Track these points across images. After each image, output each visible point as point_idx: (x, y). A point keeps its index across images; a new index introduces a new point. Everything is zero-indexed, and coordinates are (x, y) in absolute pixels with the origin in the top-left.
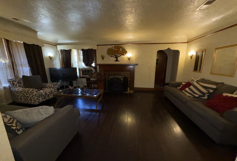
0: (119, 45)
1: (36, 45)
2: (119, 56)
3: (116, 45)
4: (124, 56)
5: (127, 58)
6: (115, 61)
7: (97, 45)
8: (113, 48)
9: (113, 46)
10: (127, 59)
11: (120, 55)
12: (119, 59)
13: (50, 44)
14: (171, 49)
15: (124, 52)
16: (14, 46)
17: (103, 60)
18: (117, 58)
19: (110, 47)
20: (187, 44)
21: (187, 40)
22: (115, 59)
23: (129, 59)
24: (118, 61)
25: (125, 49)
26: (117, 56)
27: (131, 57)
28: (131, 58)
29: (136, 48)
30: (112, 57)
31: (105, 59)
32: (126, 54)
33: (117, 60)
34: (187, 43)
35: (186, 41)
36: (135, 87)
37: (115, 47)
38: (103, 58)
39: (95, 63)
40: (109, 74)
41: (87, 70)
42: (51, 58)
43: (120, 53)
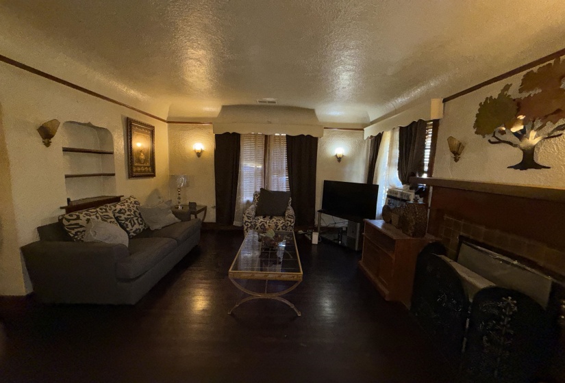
1: (306, 135)
3: (535, 69)
6: (516, 167)
7: (445, 100)
8: (513, 91)
9: (517, 78)
12: (544, 151)
16: (272, 143)
17: (456, 160)
19: (494, 91)
22: (517, 156)
24: (539, 167)
31: (465, 156)
33: (528, 163)
37: (527, 84)
38: (456, 153)
39: (430, 172)
40: (462, 233)
41: (398, 196)
42: (339, 159)
43: (558, 111)
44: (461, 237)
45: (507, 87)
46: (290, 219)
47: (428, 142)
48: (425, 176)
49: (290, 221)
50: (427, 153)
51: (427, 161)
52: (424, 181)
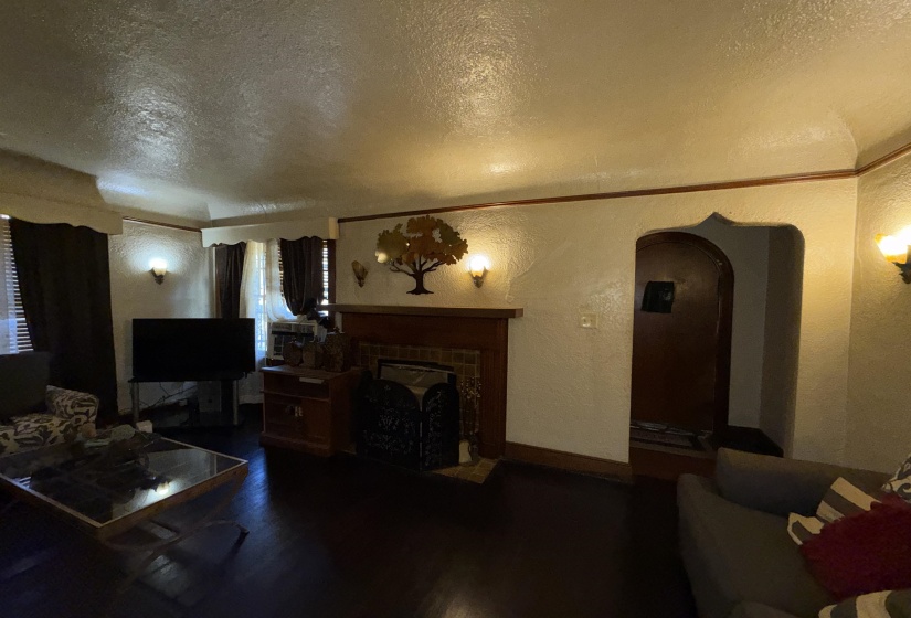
0: (431, 215)
1: (77, 225)
2: (429, 270)
3: (416, 217)
4: (453, 265)
5: (469, 278)
6: (413, 292)
7: (340, 221)
8: (403, 230)
9: (404, 220)
10: (468, 283)
11: (436, 260)
12: (429, 281)
13: (168, 225)
14: (731, 217)
15: (454, 247)
17: (361, 285)
18: (419, 276)
19: (390, 224)
20: (854, 181)
21: (856, 153)
22: (412, 283)
23: (478, 281)
24: (427, 292)
25: (457, 233)
26: (421, 266)
27: (485, 272)
28: (489, 278)
29: (511, 226)
30: (399, 271)
31: (368, 280)
32: (459, 257)
33: (420, 290)
34: (858, 172)
35: (850, 165)
36: (508, 439)
37: (412, 226)
38: (361, 277)
39: (332, 298)
40: (380, 357)
41: (292, 331)
42: (159, 278)
43: (433, 253)
44: (380, 361)
45: (399, 226)
46: (84, 409)
47: (325, 262)
48: (325, 302)
49: (87, 413)
50: (326, 275)
51: (326, 285)
52: (325, 308)
